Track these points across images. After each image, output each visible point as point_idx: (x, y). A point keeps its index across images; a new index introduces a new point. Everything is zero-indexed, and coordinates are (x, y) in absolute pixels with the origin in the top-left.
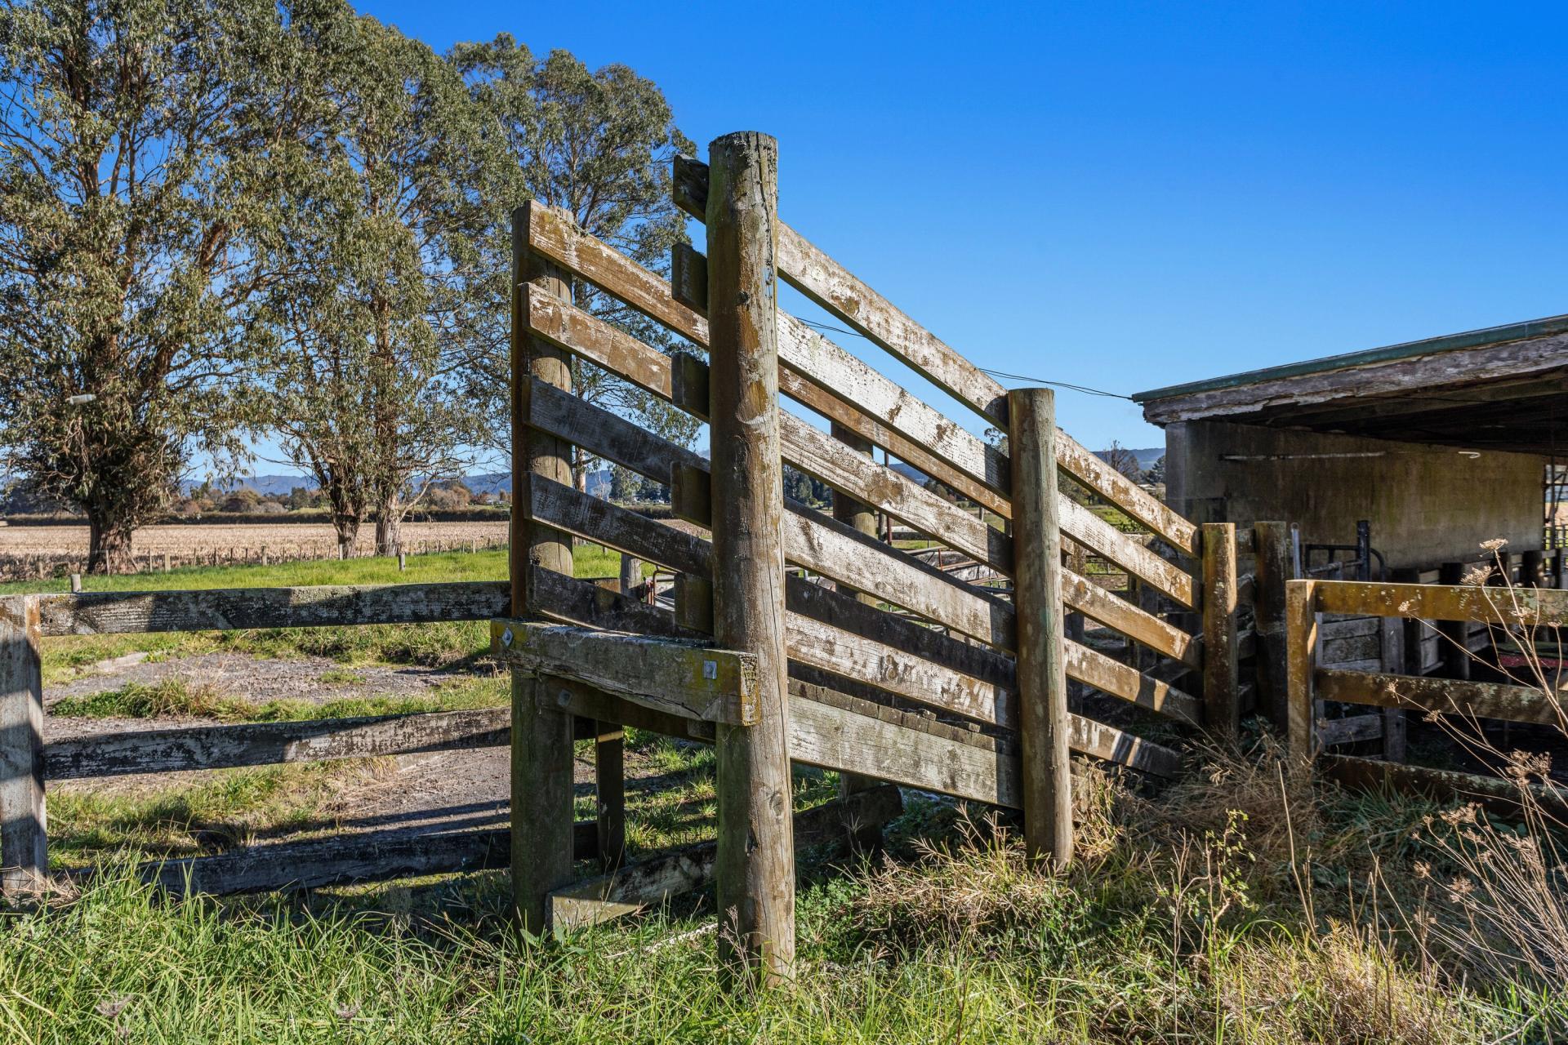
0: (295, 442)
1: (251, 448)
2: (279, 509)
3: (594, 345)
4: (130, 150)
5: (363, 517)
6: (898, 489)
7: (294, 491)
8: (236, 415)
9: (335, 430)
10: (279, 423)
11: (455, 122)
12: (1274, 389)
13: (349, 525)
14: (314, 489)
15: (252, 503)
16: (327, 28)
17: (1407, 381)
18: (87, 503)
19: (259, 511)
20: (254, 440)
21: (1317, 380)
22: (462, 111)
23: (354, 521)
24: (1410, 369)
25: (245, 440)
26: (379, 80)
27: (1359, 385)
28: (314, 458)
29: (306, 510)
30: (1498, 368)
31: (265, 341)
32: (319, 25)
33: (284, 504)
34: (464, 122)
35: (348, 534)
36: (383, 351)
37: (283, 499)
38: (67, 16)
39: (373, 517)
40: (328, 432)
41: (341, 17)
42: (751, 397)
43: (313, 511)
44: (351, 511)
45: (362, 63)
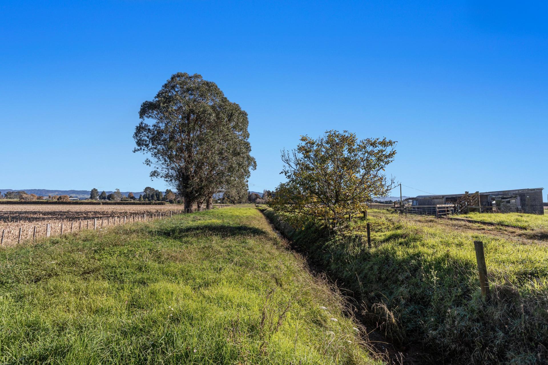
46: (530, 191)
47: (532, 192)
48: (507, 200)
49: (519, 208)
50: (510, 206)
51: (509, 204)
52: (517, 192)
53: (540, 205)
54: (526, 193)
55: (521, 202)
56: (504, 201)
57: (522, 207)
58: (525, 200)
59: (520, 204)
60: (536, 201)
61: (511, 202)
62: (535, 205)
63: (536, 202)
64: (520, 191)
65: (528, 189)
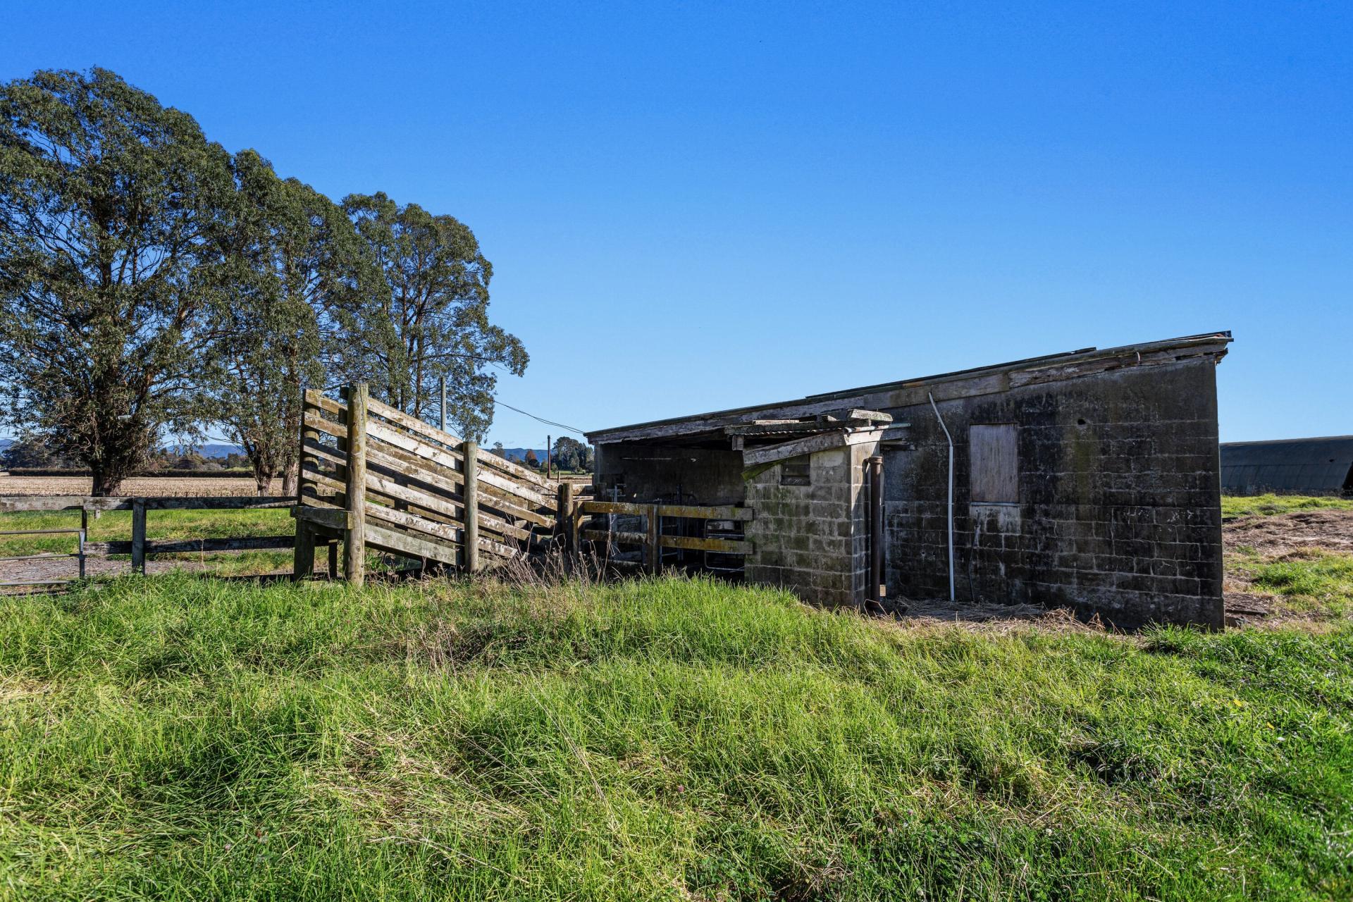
0: (232, 428)
1: (204, 433)
2: (218, 468)
3: (326, 428)
4: (133, 253)
5: (274, 474)
6: (416, 471)
7: (230, 456)
8: (194, 413)
9: (259, 423)
10: (222, 418)
11: (343, 246)
12: (625, 434)
13: (265, 478)
14: (244, 455)
15: (198, 463)
16: (265, 195)
17: (660, 434)
18: (94, 463)
19: (204, 468)
20: (206, 429)
21: (637, 432)
22: (348, 239)
23: (269, 476)
24: (660, 430)
25: (201, 428)
26: (294, 224)
27: (649, 434)
28: (244, 438)
29: (236, 469)
30: (682, 432)
31: (217, 371)
32: (259, 193)
33: (222, 464)
34: (349, 246)
35: (264, 485)
36: (292, 377)
37: (221, 461)
38: (102, 181)
39: (281, 475)
40: (254, 425)
41: (274, 189)
42: (356, 448)
43: (243, 470)
44: (267, 470)
45: (284, 215)
46: (1102, 375)
47: (1117, 375)
48: (785, 450)
49: (1002, 519)
50: (806, 510)
51: (803, 489)
52: (993, 384)
53: (1188, 503)
54: (1069, 395)
55: (1020, 469)
56: (769, 465)
57: (1028, 513)
58: (1053, 456)
59: (1011, 488)
60: (1146, 465)
61: (813, 474)
62: (1141, 501)
63: (1154, 473)
64: (1019, 378)
65: (1087, 357)
